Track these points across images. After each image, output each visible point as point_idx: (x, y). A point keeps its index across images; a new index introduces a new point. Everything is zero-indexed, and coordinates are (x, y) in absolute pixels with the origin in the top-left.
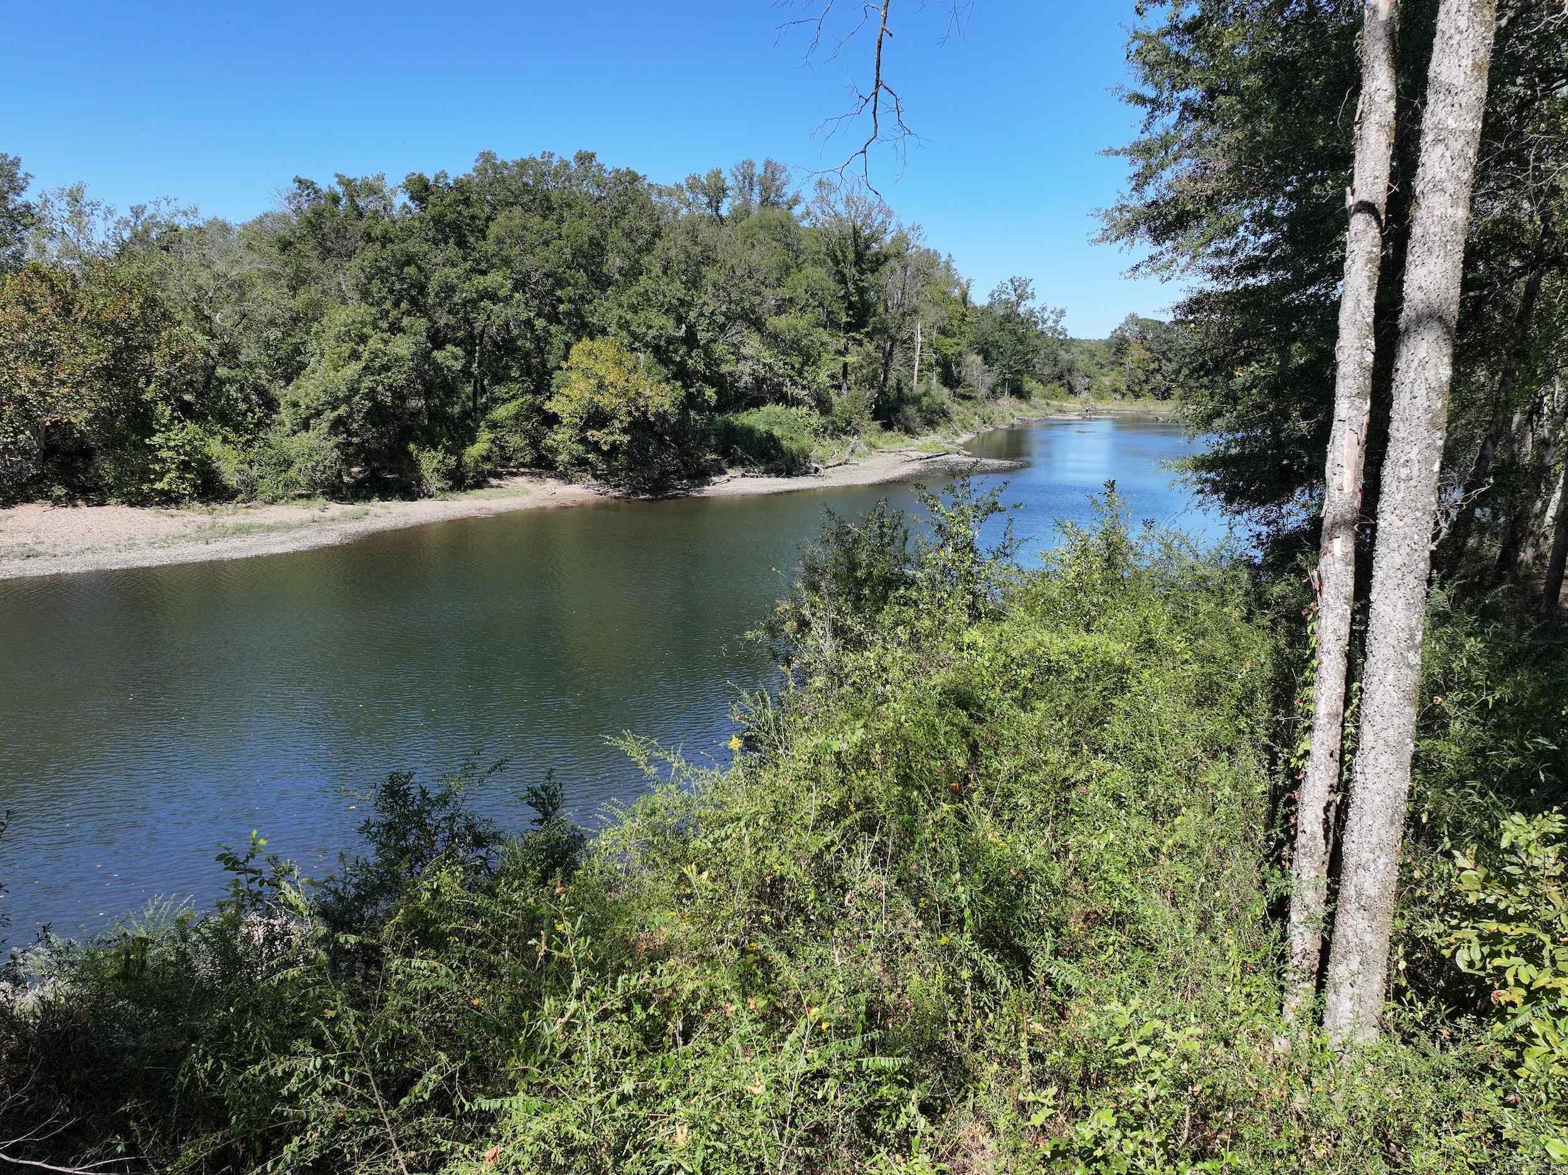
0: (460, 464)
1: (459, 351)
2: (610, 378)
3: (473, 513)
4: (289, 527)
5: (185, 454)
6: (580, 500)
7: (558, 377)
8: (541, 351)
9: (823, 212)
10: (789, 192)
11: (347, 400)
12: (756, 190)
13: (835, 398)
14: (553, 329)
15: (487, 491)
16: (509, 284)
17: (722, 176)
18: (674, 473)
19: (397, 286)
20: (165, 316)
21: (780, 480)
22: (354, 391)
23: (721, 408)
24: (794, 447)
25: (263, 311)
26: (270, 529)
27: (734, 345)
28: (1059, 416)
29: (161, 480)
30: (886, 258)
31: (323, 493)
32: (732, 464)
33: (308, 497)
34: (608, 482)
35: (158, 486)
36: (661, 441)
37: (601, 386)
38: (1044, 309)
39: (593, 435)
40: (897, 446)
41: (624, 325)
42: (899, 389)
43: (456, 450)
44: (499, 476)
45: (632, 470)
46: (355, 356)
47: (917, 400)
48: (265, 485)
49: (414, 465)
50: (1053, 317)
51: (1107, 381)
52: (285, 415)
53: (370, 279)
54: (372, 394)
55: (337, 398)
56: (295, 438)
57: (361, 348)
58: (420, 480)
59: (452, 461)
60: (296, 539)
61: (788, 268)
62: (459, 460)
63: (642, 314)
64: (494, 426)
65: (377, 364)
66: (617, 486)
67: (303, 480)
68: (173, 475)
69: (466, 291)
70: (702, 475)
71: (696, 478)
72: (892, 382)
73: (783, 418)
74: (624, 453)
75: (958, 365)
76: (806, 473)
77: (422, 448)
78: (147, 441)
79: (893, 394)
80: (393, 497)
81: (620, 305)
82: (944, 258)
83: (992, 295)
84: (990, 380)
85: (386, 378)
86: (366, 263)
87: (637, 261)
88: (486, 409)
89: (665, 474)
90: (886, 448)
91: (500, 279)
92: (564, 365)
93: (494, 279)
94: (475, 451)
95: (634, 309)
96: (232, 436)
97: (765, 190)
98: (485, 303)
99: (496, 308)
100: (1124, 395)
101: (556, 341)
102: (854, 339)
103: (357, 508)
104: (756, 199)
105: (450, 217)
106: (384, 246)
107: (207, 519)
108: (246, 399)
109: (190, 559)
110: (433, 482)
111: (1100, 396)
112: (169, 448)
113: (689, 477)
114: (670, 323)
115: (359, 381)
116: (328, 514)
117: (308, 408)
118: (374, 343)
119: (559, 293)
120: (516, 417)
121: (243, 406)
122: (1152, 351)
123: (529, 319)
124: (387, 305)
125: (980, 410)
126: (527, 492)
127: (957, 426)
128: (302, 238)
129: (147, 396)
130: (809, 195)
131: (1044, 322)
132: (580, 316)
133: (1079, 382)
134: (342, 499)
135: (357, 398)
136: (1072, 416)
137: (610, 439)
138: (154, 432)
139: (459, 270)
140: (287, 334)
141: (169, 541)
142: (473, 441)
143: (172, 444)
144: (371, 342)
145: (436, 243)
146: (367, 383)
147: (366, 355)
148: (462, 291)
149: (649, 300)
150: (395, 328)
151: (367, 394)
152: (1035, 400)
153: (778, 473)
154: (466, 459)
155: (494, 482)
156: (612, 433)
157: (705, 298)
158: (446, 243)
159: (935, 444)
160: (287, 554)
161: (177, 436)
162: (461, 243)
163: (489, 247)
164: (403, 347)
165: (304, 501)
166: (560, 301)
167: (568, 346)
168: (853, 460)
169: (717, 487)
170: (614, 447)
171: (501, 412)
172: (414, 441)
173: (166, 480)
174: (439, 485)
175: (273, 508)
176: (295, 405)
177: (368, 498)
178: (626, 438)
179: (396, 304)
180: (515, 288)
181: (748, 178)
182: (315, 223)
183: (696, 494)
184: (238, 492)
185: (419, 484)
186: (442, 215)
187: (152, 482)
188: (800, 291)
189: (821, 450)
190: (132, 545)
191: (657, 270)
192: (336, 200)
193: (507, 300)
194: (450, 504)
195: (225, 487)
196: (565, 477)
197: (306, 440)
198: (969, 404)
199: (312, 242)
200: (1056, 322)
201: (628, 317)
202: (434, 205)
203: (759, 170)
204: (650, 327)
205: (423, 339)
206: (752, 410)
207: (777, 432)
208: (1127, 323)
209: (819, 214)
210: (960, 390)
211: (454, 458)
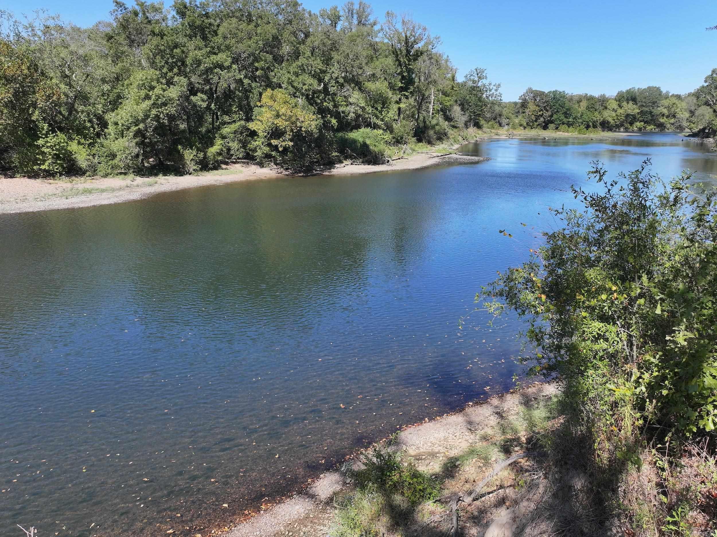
0: (205, 157)
1: (205, 97)
2: (282, 111)
3: (213, 182)
4: (113, 190)
5: (57, 150)
6: (268, 176)
7: (256, 110)
8: (247, 98)
9: (389, 29)
10: (371, 19)
11: (144, 121)
12: (355, 17)
13: (394, 125)
14: (253, 85)
15: (220, 171)
16: (230, 60)
17: (338, 10)
18: (316, 162)
19: (170, 61)
20: (43, 74)
21: (370, 166)
22: (147, 116)
23: (339, 130)
24: (376, 149)
25: (98, 72)
26: (103, 191)
27: (345, 97)
28: (497, 137)
29: (43, 164)
30: (422, 53)
31: (134, 172)
32: (346, 158)
33: (125, 174)
34: (282, 167)
35: (43, 167)
36: (309, 146)
37: (278, 116)
38: (490, 84)
39: (274, 142)
40: (425, 150)
41: (290, 83)
42: (424, 122)
43: (203, 149)
44: (227, 163)
45: (295, 161)
46: (148, 97)
47: (433, 127)
48: (102, 168)
49: (181, 157)
50: (495, 88)
51: (517, 121)
52: (111, 129)
53: (155, 56)
54: (157, 118)
55: (138, 120)
56: (116, 142)
57: (151, 93)
58: (184, 165)
59: (201, 155)
60: (117, 197)
61: (372, 58)
62: (205, 154)
63: (300, 77)
64: (223, 137)
65: (160, 102)
66: (287, 169)
67: (122, 165)
68: (50, 161)
69: (207, 63)
70: (330, 164)
71: (328, 165)
72: (421, 118)
73: (370, 135)
74: (291, 152)
75: (450, 111)
76: (383, 163)
77: (185, 148)
78: (35, 143)
79: (421, 125)
80: (170, 174)
81: (289, 72)
82: (445, 57)
83: (466, 76)
84: (464, 119)
85: (166, 110)
86: (153, 47)
87: (297, 48)
88: (219, 128)
89: (312, 163)
90: (420, 151)
91: (224, 57)
92: (259, 104)
93: (222, 57)
94: (213, 150)
95: (297, 75)
96: (82, 141)
97: (359, 17)
98: (217, 70)
99: (222, 73)
100: (525, 128)
101: (255, 92)
102: (405, 95)
103: (152, 179)
104: (355, 22)
105: (198, 23)
106: (162, 38)
107: (69, 185)
108: (90, 121)
109: (56, 207)
110: (192, 166)
111: (514, 128)
112: (47, 147)
113: (324, 165)
114: (315, 82)
115: (150, 111)
116: (135, 183)
117: (123, 125)
118: (158, 91)
119: (256, 64)
120: (235, 132)
121: (88, 125)
122: (539, 106)
123: (241, 79)
124: (165, 70)
125: (461, 133)
126: (241, 172)
127: (452, 141)
128: (119, 34)
129: (34, 118)
130: (382, 21)
131: (490, 91)
132: (268, 78)
133: (504, 121)
134: (143, 175)
135: (149, 120)
136: (503, 137)
137: (284, 144)
138: (39, 138)
139: (204, 51)
140: (113, 87)
141: (45, 198)
142: (212, 145)
143: (49, 144)
144: (156, 90)
145: (191, 37)
146: (154, 112)
147: (153, 97)
148: (205, 63)
149: (304, 70)
150: (170, 83)
151: (154, 118)
152: (484, 129)
153: (369, 163)
154: (209, 154)
155: (224, 166)
156: (284, 141)
157: (333, 69)
158: (196, 37)
159: (444, 149)
160: (110, 205)
161: (52, 140)
162: (204, 38)
163: (219, 40)
164: (173, 92)
165: (123, 176)
166: (257, 69)
167: (261, 94)
168: (405, 156)
169: (339, 170)
170: (286, 149)
171: (226, 130)
172: (180, 144)
173: (47, 164)
174: (195, 168)
175: (106, 180)
176: (116, 124)
177: (156, 175)
178: (291, 144)
179: (171, 70)
180: (233, 63)
181: (351, 12)
182: (124, 26)
183: (327, 173)
184: (87, 171)
185: (184, 168)
186: (194, 22)
187: (40, 165)
188: (378, 70)
189: (389, 151)
190: (24, 199)
191: (308, 54)
192: (136, 14)
193: (229, 68)
194: (200, 178)
195: (80, 169)
196: (261, 165)
197: (122, 142)
198: (455, 130)
199: (124, 36)
200: (496, 90)
201: (293, 79)
202: (190, 16)
203: (356, 7)
204: (304, 84)
205: (185, 90)
206: (354, 131)
207: (368, 142)
208: (527, 92)
209: (388, 30)
210: (452, 123)
211: (202, 154)
